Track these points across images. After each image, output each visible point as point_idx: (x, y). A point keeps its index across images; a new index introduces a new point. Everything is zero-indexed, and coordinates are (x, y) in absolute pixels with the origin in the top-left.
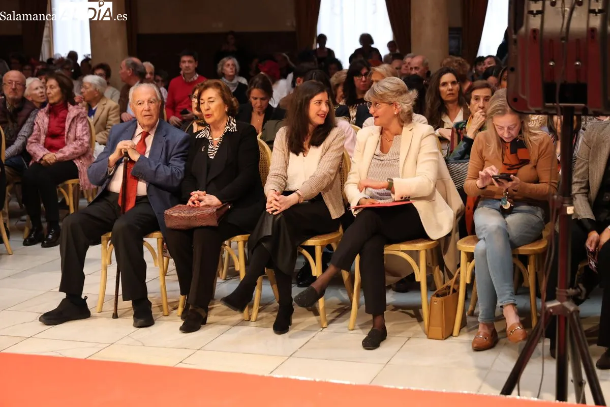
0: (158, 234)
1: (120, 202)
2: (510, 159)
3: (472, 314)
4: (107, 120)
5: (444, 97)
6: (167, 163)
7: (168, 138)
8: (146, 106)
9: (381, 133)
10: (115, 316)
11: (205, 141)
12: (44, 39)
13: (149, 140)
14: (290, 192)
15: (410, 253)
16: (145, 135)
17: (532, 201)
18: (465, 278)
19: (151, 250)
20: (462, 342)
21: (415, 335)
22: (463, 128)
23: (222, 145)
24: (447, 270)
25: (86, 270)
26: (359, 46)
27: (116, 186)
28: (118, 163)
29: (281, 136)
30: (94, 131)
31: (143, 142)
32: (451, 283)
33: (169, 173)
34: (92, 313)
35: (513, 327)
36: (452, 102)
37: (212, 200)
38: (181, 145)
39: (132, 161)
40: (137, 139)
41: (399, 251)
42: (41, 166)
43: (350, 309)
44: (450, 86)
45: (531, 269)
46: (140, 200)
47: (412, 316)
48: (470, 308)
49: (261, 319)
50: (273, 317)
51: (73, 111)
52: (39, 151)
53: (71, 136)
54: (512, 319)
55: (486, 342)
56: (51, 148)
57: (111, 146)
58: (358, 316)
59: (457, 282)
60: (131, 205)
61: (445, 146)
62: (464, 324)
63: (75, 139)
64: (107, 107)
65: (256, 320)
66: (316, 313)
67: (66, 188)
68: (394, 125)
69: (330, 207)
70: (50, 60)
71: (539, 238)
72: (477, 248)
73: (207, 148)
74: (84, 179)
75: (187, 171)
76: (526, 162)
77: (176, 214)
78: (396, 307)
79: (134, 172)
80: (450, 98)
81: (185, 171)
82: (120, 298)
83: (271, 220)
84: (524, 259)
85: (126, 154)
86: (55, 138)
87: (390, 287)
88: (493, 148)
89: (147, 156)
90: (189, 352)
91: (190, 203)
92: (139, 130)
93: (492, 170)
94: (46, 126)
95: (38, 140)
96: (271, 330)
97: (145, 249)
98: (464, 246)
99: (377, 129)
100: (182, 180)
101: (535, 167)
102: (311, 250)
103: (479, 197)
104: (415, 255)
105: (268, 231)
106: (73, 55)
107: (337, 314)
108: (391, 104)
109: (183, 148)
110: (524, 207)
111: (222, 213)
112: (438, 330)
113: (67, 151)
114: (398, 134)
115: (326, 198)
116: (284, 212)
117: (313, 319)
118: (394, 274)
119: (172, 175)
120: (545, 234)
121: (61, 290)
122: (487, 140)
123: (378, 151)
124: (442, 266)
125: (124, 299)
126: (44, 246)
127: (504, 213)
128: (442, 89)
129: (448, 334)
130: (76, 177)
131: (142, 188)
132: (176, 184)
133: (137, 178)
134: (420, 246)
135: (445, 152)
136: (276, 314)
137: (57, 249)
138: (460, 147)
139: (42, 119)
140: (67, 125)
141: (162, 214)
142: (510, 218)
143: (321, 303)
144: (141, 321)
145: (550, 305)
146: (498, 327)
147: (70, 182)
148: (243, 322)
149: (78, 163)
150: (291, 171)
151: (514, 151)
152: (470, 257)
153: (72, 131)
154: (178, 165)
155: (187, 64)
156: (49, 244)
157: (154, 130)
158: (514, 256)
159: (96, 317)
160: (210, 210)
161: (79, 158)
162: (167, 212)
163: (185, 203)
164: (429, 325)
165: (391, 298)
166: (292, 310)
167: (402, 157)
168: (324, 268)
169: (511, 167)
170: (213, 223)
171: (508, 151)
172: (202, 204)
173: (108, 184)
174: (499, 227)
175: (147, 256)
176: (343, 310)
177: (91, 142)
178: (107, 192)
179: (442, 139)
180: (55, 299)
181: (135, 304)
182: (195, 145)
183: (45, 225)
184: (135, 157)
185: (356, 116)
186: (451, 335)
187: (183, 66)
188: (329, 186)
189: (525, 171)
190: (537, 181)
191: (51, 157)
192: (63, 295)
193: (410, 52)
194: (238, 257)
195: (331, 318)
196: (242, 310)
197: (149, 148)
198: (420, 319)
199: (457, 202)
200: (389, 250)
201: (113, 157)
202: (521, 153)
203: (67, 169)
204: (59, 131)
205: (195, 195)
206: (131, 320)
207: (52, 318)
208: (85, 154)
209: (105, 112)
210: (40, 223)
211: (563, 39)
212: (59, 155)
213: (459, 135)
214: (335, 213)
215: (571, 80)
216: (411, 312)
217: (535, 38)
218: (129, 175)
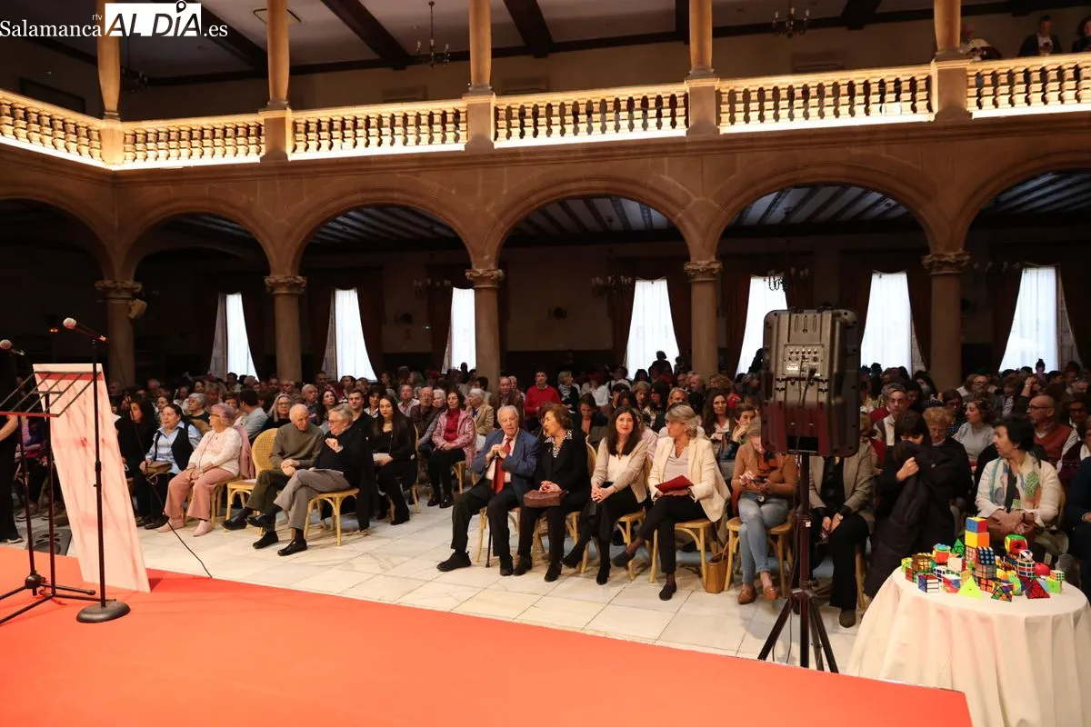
0: (518, 509)
1: (492, 487)
2: (764, 466)
3: (738, 573)
4: (486, 418)
5: (716, 411)
6: (524, 459)
7: (526, 442)
8: (508, 422)
9: (675, 442)
10: (488, 566)
11: (551, 445)
12: (446, 355)
13: (513, 444)
14: (610, 484)
15: (691, 529)
16: (509, 440)
17: (780, 496)
18: (732, 548)
19: (513, 520)
20: (731, 596)
21: (697, 590)
22: (730, 436)
23: (562, 449)
24: (720, 542)
25: (468, 534)
26: (656, 359)
27: (491, 475)
28: (491, 459)
29: (603, 444)
30: (476, 426)
31: (508, 445)
32: (723, 551)
33: (526, 467)
34: (473, 562)
35: (767, 588)
36: (721, 415)
37: (555, 487)
38: (534, 447)
39: (502, 459)
40: (505, 442)
41: (686, 528)
42: (441, 452)
43: (651, 565)
44: (720, 405)
45: (780, 544)
46: (506, 485)
47: (695, 573)
48: (736, 568)
49: (588, 571)
50: (596, 571)
51: (463, 414)
52: (440, 442)
53: (462, 432)
54: (766, 581)
55: (749, 597)
56: (448, 439)
57: (488, 446)
58: (656, 572)
59: (727, 551)
60: (500, 489)
61: (718, 447)
62: (732, 581)
63: (464, 433)
64: (485, 410)
65: (585, 572)
66: (627, 569)
67: (457, 466)
68: (684, 438)
69: (636, 494)
70: (449, 371)
71: (784, 522)
72: (741, 528)
73: (552, 450)
74: (468, 461)
75: (539, 466)
76: (774, 468)
77: (532, 497)
78: (684, 565)
79: (502, 466)
80: (720, 412)
81: (537, 465)
82: (491, 555)
83: (595, 505)
84: (775, 537)
85: (498, 454)
86: (451, 433)
87: (679, 548)
88: (751, 458)
89: (511, 454)
90: (539, 597)
91: (541, 490)
92: (506, 437)
93: (749, 475)
94: (445, 424)
95: (439, 434)
96: (594, 581)
97: (509, 519)
98: (731, 526)
99: (671, 439)
100: (535, 473)
101: (781, 472)
102: (623, 524)
103: (741, 493)
104: (696, 531)
105: (593, 512)
106: (464, 366)
107: (640, 569)
108: (683, 424)
109: (535, 449)
110: (772, 500)
111: (563, 496)
112: (713, 586)
113: (459, 441)
114: (687, 445)
115: (634, 487)
116: (605, 500)
117: (624, 573)
118: (682, 541)
119: (528, 468)
120: (789, 517)
121: (452, 547)
122: (747, 452)
123: (673, 455)
124: (715, 538)
125: (495, 555)
126: (441, 507)
127: (760, 504)
128: (715, 406)
129: (720, 589)
130: (464, 459)
131: (508, 477)
132: (530, 474)
133: (505, 470)
134: (700, 525)
135: (717, 450)
136: (599, 568)
137: (450, 510)
138: (728, 447)
139: (443, 420)
140: (459, 424)
141: (522, 497)
142: (763, 508)
143: (630, 563)
144: (505, 571)
145: (795, 591)
146: (756, 585)
147: (460, 463)
148: (577, 574)
149: (465, 450)
150: (611, 468)
151: (766, 460)
152: (736, 534)
153: (462, 428)
154: (532, 461)
155: (541, 378)
156: (445, 506)
157: (516, 437)
158: (767, 535)
159: (475, 566)
160: (555, 495)
161: (466, 446)
162: (526, 496)
163: (538, 489)
164: (707, 581)
165: (679, 557)
166: (610, 567)
167: (690, 462)
168: (632, 541)
169: (765, 472)
170: (557, 503)
171: (762, 461)
172: (549, 491)
173: (486, 473)
174: (756, 515)
175: (511, 525)
176: (645, 566)
177: (474, 436)
178: (484, 479)
179: (715, 441)
180: (447, 553)
181: (501, 559)
182: (543, 448)
183: (442, 491)
184: (503, 456)
185: (656, 420)
186: (723, 590)
187: (539, 379)
188: (635, 481)
189: (774, 474)
190: (783, 481)
191: (448, 446)
192: (454, 551)
193: (691, 369)
194: (572, 526)
195: (636, 572)
196: (575, 567)
197: (512, 449)
198: (700, 576)
199: (727, 493)
200: (679, 527)
201: (489, 455)
202: (771, 462)
203: (458, 454)
204: (454, 428)
205: (545, 483)
206: (498, 569)
207: (445, 567)
208: (471, 443)
209: (484, 413)
210: (439, 488)
211: (800, 407)
212: (453, 445)
213: (728, 440)
214: (640, 498)
215: (807, 435)
216: (694, 569)
217: (780, 407)
218: (499, 467)
